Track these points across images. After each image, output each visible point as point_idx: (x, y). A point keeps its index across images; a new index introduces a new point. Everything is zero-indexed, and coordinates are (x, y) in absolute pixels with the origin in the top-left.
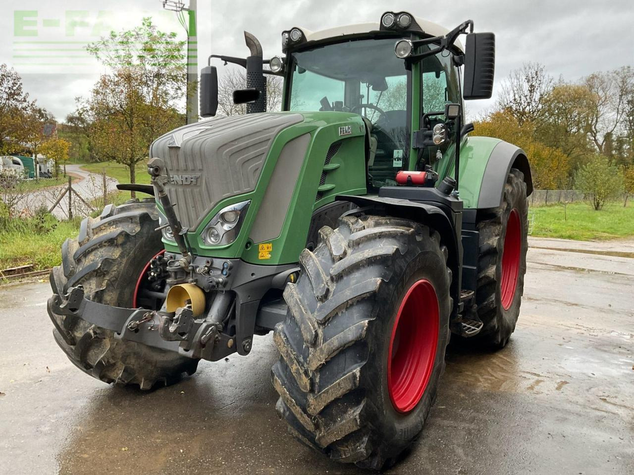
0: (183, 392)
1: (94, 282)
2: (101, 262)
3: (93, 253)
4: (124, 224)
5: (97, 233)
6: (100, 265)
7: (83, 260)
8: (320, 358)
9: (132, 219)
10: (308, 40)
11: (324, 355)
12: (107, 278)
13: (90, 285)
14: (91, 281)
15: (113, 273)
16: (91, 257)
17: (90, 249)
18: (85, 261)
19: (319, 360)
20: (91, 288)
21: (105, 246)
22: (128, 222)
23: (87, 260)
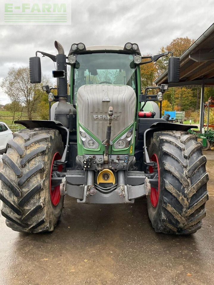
0: (69, 227)
1: (39, 176)
2: (43, 164)
3: (33, 160)
4: (43, 142)
5: (28, 149)
6: (43, 166)
7: (27, 165)
8: (194, 191)
9: (46, 139)
10: (87, 50)
11: (195, 190)
12: (45, 173)
13: (37, 178)
14: (37, 176)
15: (47, 170)
16: (32, 162)
17: (31, 158)
18: (29, 165)
19: (193, 192)
20: (38, 180)
21: (39, 155)
22: (45, 141)
23: (30, 165)
